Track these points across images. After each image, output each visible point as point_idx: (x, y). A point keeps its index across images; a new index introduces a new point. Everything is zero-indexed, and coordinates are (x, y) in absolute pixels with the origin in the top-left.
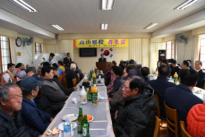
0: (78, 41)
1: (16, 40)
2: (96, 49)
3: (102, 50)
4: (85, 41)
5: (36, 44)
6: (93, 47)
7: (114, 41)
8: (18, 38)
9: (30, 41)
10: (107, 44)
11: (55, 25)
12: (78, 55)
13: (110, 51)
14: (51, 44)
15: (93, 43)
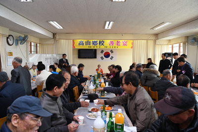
0: (77, 42)
1: (7, 38)
2: (96, 50)
3: (102, 52)
4: (84, 41)
5: (31, 43)
6: (93, 48)
7: (115, 42)
8: (9, 36)
9: (24, 40)
10: (108, 45)
11: (53, 21)
12: (77, 56)
13: (110, 53)
14: (48, 44)
15: (93, 44)
